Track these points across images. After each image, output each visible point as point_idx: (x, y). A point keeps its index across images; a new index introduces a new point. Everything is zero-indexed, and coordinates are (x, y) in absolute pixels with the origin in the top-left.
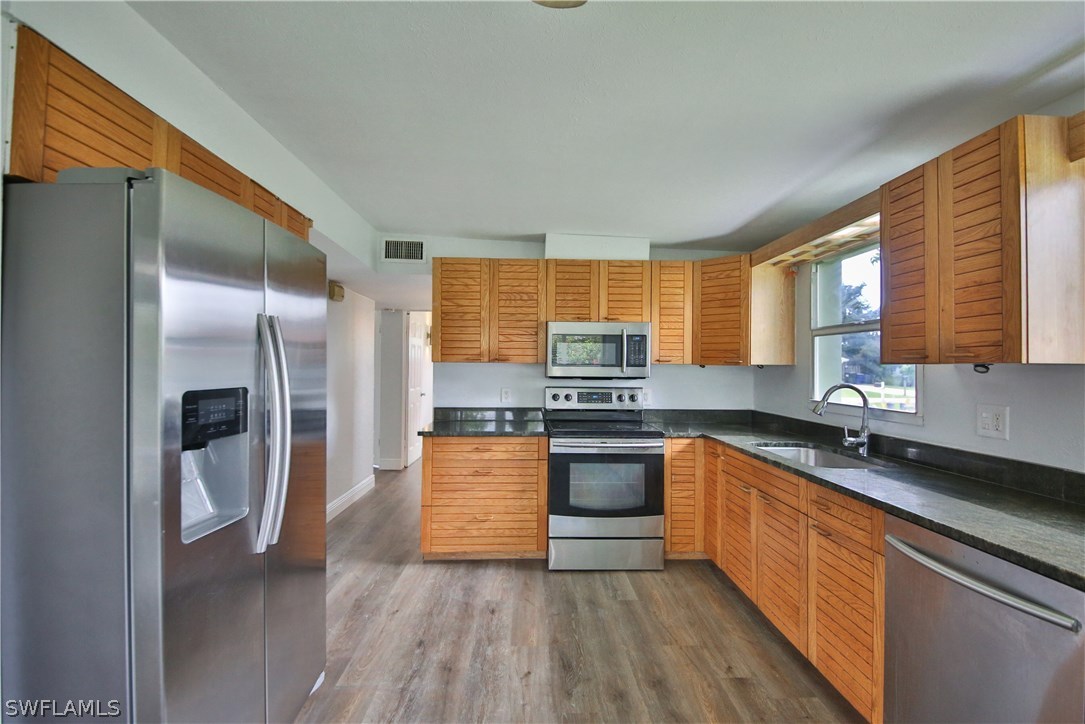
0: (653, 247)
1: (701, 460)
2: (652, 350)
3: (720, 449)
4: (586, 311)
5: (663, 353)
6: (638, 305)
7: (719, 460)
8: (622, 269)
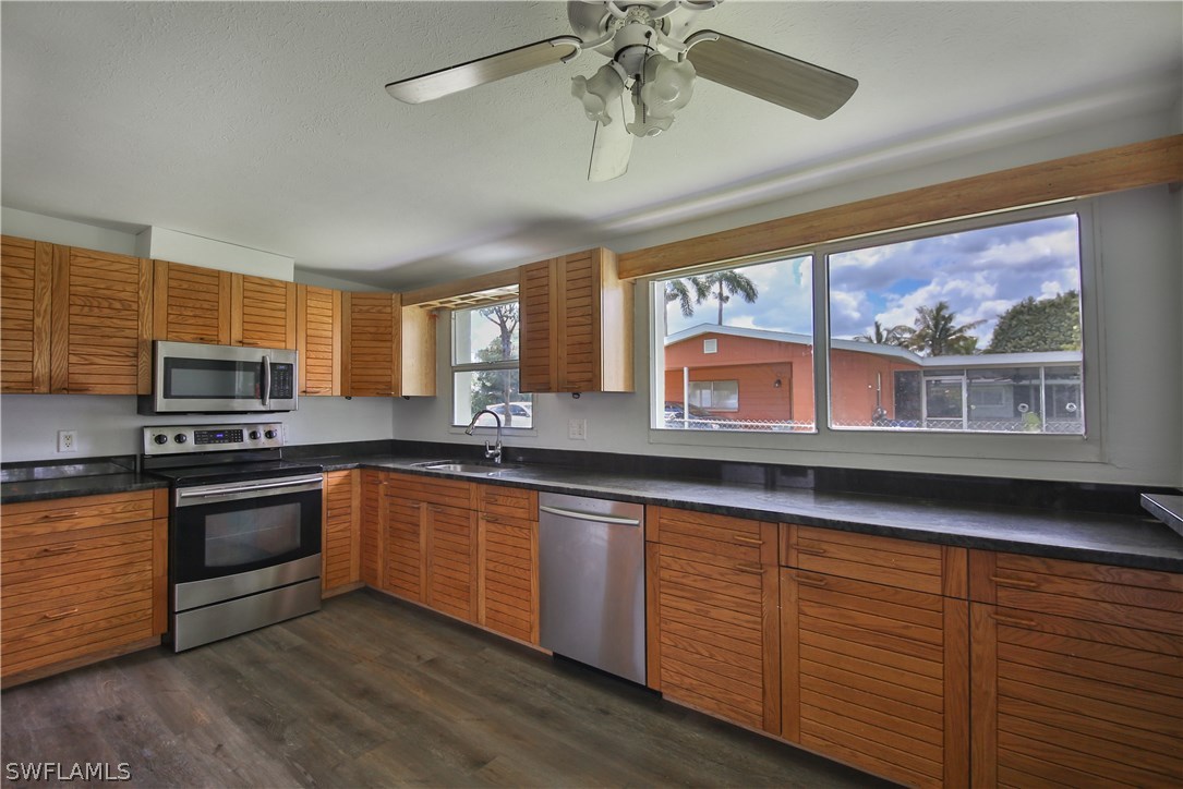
0: (297, 268)
1: (357, 490)
2: (299, 381)
3: (381, 475)
4: (212, 332)
5: (310, 384)
6: (282, 330)
7: (381, 486)
8: (259, 288)
